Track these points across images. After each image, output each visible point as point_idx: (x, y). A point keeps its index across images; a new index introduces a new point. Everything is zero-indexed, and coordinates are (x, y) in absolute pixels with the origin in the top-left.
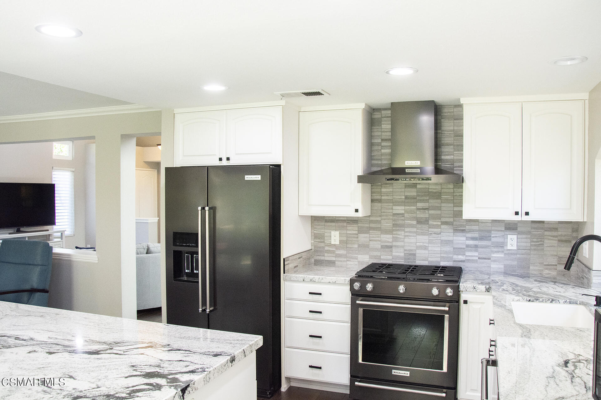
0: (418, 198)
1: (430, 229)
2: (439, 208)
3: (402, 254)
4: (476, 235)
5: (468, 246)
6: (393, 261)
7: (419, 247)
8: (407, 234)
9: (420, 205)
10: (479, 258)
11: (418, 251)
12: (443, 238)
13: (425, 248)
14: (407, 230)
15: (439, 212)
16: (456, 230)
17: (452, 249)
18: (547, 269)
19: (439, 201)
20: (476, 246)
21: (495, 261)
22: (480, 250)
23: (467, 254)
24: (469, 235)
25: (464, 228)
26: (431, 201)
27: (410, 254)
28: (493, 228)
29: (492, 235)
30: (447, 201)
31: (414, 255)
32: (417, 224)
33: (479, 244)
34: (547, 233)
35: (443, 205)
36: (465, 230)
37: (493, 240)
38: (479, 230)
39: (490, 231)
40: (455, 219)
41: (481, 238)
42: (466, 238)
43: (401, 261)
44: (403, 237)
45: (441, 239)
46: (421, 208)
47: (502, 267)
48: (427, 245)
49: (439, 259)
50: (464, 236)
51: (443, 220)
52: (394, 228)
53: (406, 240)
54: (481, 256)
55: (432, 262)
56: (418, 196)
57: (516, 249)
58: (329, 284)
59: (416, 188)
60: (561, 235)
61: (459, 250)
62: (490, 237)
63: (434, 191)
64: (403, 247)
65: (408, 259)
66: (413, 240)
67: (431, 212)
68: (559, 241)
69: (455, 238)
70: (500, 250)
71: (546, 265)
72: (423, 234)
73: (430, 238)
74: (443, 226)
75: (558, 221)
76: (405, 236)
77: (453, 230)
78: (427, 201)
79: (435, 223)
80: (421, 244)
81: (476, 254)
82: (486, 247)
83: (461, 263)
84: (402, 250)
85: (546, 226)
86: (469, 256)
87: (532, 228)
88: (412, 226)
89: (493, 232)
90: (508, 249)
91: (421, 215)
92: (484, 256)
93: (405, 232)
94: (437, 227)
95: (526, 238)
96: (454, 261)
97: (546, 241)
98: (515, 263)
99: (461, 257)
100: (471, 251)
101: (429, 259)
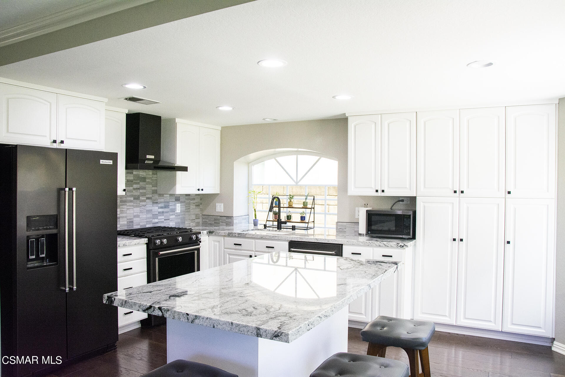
0: (134, 181)
1: (141, 203)
2: (144, 188)
3: (126, 223)
4: (163, 205)
5: (159, 213)
6: (120, 228)
7: (135, 216)
8: (128, 207)
9: (135, 186)
10: (164, 220)
11: (134, 219)
12: (148, 209)
13: (138, 216)
14: (128, 204)
15: (144, 191)
16: (154, 203)
17: (152, 215)
18: (192, 222)
19: (145, 183)
20: (163, 212)
21: (171, 221)
22: (165, 214)
23: (159, 218)
24: (160, 205)
25: (157, 201)
26: (141, 183)
27: (130, 222)
28: (170, 200)
29: (170, 205)
30: (149, 183)
31: (132, 222)
32: (134, 199)
33: (164, 210)
34: (191, 202)
35: (147, 186)
36: (157, 202)
37: (171, 207)
38: (165, 202)
39: (168, 202)
40: (153, 195)
41: (166, 207)
42: (158, 207)
43: (125, 228)
44: (126, 210)
45: (147, 209)
46: (136, 188)
47: (174, 224)
48: (139, 214)
49: (145, 223)
50: (157, 206)
51: (148, 196)
52: (120, 204)
53: (128, 212)
54: (165, 218)
55: (142, 225)
56: (134, 179)
57: (180, 212)
58: (136, 245)
59: (133, 174)
60: (196, 203)
61: (155, 216)
62: (169, 205)
63: (143, 176)
64: (126, 217)
65: (129, 225)
66: (131, 211)
67: (141, 191)
68: (196, 205)
69: (153, 208)
70: (173, 213)
71: (192, 220)
72: (137, 207)
73: (141, 209)
74: (148, 201)
75: (196, 194)
76: (127, 209)
77: (152, 203)
78: (138, 183)
79: (143, 199)
80: (136, 214)
81: (163, 217)
82: (167, 212)
83: (156, 224)
84: (125, 219)
85: (191, 197)
86: (160, 219)
87: (186, 199)
88: (131, 201)
89: (170, 203)
90: (177, 212)
91: (136, 193)
92: (167, 218)
93: (127, 206)
94: (144, 201)
95: (183, 205)
96: (153, 223)
97: (191, 206)
98: (179, 221)
99: (156, 220)
100: (160, 216)
101: (141, 224)
